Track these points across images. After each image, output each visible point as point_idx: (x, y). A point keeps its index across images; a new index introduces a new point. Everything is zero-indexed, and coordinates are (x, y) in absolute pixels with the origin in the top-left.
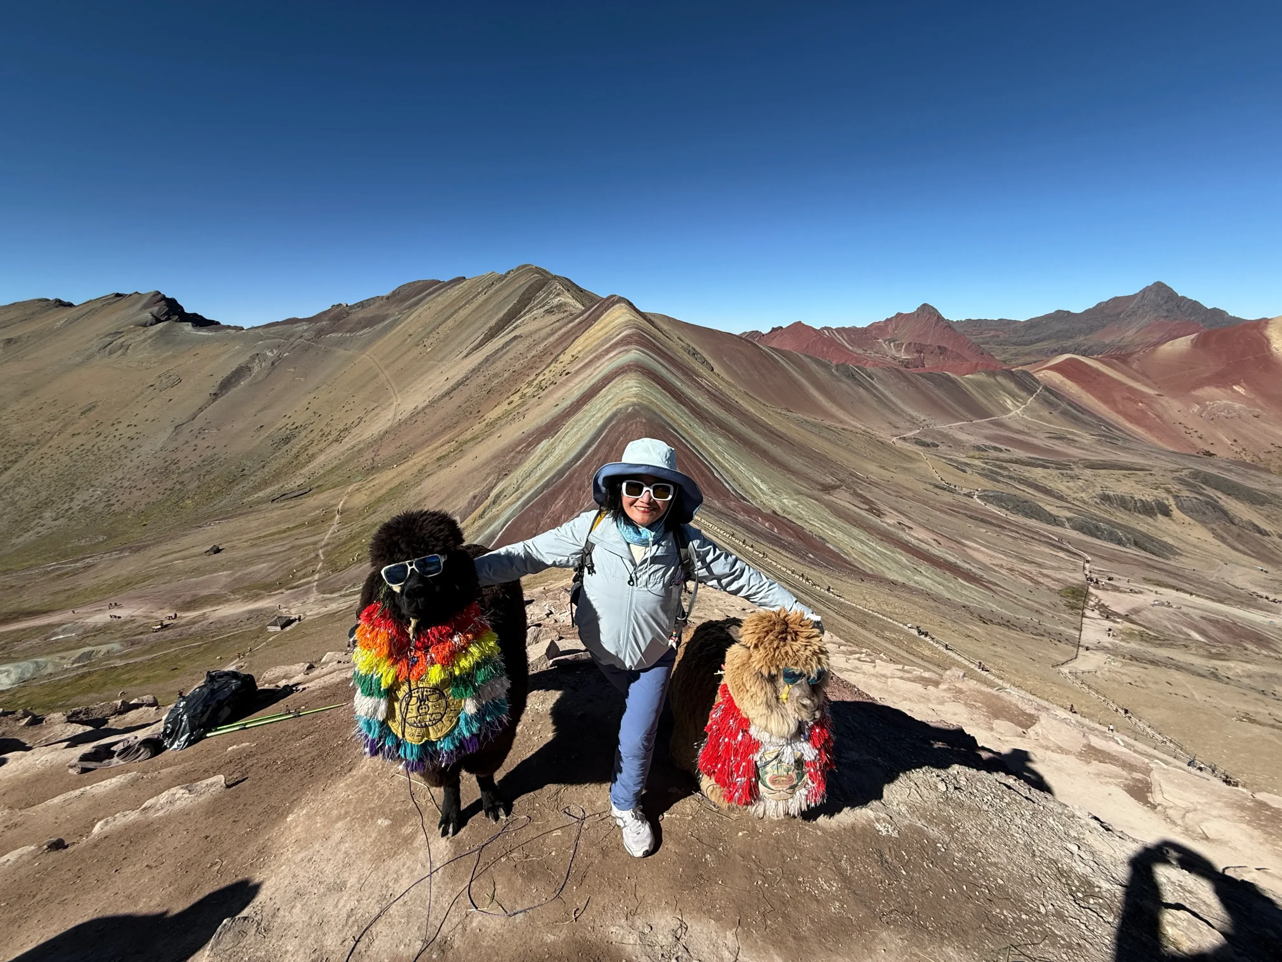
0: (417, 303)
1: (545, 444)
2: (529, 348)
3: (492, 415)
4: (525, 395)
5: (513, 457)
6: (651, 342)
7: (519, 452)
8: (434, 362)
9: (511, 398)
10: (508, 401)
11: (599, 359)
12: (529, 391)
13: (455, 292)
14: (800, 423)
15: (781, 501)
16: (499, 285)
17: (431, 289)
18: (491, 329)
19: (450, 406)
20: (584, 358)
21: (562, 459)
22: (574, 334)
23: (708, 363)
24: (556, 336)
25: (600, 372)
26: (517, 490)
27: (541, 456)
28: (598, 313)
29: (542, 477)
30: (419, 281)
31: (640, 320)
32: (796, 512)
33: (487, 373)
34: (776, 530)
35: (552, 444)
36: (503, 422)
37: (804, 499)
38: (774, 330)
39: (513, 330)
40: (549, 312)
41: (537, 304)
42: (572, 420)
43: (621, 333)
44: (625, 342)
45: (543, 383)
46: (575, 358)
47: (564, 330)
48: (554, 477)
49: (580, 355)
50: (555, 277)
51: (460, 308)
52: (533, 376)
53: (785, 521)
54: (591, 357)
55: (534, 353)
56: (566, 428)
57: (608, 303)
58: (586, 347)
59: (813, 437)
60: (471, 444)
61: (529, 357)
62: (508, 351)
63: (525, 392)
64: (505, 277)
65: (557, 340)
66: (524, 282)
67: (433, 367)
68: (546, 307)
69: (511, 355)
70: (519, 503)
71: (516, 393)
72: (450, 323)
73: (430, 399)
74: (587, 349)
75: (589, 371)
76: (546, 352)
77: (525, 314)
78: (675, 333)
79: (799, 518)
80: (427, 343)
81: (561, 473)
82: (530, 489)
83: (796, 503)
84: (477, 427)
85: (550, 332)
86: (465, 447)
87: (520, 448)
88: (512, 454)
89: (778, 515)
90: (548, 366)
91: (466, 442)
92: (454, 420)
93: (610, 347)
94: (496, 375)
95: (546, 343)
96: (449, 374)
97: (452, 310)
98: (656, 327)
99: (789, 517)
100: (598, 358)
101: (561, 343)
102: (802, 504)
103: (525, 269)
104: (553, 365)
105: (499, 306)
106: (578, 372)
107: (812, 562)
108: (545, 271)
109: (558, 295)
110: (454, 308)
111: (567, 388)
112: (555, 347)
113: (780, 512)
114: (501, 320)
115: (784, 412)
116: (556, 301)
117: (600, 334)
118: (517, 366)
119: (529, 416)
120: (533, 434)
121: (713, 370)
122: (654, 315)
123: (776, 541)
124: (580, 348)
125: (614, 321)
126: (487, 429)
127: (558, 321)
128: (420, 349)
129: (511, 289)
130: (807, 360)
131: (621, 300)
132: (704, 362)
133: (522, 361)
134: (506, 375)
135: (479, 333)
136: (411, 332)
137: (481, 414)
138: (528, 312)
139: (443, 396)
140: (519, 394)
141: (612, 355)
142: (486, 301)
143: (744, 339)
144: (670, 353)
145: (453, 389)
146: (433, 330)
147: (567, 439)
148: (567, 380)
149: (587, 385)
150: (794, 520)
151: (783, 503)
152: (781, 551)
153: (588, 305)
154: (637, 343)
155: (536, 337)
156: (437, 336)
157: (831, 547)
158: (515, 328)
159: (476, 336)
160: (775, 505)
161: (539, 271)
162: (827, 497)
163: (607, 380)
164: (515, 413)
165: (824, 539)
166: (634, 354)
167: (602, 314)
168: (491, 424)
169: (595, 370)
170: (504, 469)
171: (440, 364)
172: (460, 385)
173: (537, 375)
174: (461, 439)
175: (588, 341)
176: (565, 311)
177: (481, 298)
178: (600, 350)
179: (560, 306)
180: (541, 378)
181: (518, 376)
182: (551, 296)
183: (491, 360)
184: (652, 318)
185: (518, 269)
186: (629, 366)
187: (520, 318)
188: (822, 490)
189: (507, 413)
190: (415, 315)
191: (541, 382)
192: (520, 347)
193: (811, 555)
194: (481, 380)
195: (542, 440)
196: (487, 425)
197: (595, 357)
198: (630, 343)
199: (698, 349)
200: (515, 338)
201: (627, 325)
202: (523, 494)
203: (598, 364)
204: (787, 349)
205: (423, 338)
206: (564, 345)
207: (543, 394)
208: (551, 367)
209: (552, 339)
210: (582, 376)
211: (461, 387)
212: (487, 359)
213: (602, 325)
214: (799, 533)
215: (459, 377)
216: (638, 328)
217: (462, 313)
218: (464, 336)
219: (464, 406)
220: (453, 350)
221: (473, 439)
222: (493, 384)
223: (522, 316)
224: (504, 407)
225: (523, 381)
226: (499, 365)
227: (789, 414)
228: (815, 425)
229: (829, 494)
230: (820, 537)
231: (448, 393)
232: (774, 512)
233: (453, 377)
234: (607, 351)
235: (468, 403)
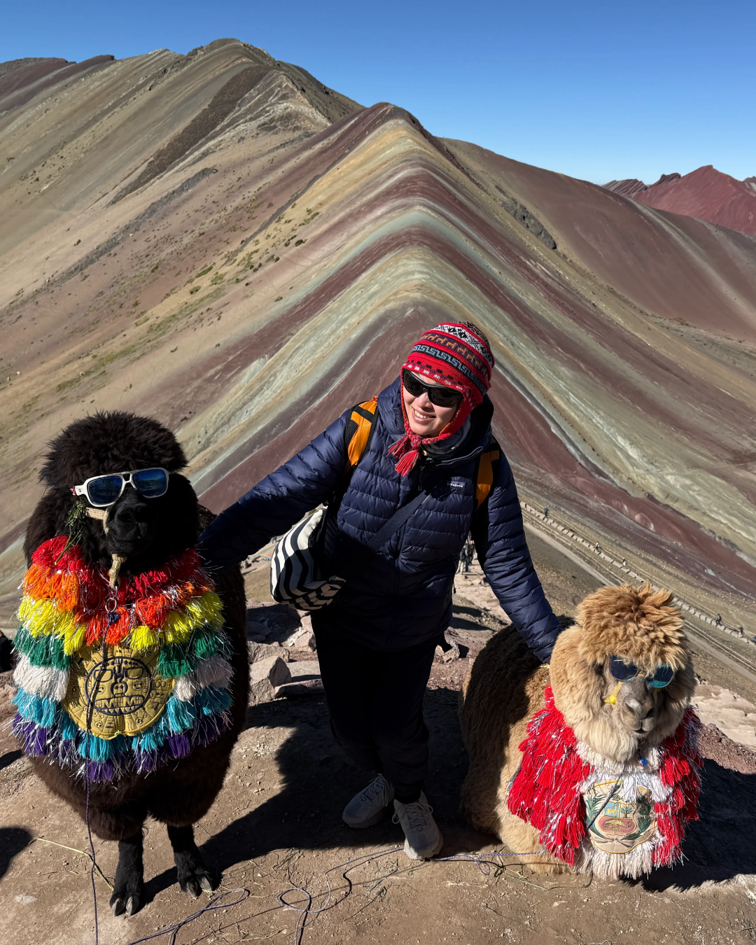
0: (23, 101)
1: (256, 367)
2: (230, 193)
3: (160, 311)
4: (221, 277)
5: (200, 388)
6: (450, 193)
7: (210, 380)
8: (54, 211)
9: (196, 283)
10: (190, 287)
11: (356, 219)
12: (229, 270)
13: (95, 82)
14: (704, 345)
15: (662, 478)
16: (175, 75)
17: (50, 76)
18: (160, 154)
19: (81, 292)
20: (329, 217)
21: (288, 395)
22: (311, 170)
23: (548, 236)
24: (279, 173)
25: (357, 243)
26: (205, 447)
27: (251, 388)
28: (355, 134)
29: (250, 424)
30: (27, 60)
31: (431, 152)
32: (688, 498)
33: (152, 235)
34: (652, 527)
35: (271, 367)
36: (180, 325)
37: (702, 476)
38: (664, 178)
39: (200, 158)
40: (268, 127)
41: (245, 114)
42: (306, 327)
43: (396, 173)
44: (402, 189)
45: (255, 257)
46: (312, 215)
47: (292, 163)
48: (272, 425)
49: (323, 210)
50: (279, 65)
51: (104, 113)
52: (236, 245)
53: (668, 512)
54: (342, 214)
55: (238, 201)
56: (296, 341)
57: (373, 117)
58: (333, 196)
59: (724, 372)
60: (122, 361)
61: (230, 209)
62: (191, 196)
63: (221, 272)
64: (188, 59)
65: (281, 180)
66: (223, 71)
67: (51, 219)
68: (262, 120)
69: (196, 203)
70: (209, 469)
71: (205, 273)
72: (85, 139)
73: (48, 276)
74: (335, 200)
75: (337, 241)
76: (261, 200)
77: (223, 130)
78: (490, 178)
79: (691, 508)
80: (43, 173)
81: (285, 419)
82: (229, 445)
83: (688, 482)
84: (134, 332)
85: (267, 166)
86: (109, 367)
87: (212, 372)
88: (196, 383)
89: (657, 502)
90: (265, 226)
91: (112, 358)
92: (91, 317)
93: (377, 198)
94: (168, 239)
95: (260, 184)
96: (82, 234)
97: (89, 116)
98: (458, 166)
99: (676, 506)
100: (355, 216)
101: (288, 186)
102: (698, 484)
103: (224, 47)
104: (273, 225)
105: (177, 114)
106: (318, 241)
107: (712, 583)
108: (260, 52)
109: (284, 97)
110: (92, 112)
111: (298, 269)
112: (276, 194)
113: (659, 496)
114: (179, 139)
115: (675, 325)
116: (280, 108)
117: (359, 173)
118: (208, 224)
119: (230, 315)
120: (235, 348)
121: (555, 248)
122: (455, 143)
123: (650, 546)
124: (321, 198)
125: (383, 150)
126: (152, 336)
127: (283, 145)
128: (28, 184)
129: (197, 84)
130: (719, 235)
131: (398, 113)
132: (541, 232)
133: (215, 216)
134: (187, 240)
135: (139, 160)
136: (11, 152)
137: (139, 309)
138: (228, 125)
139: (70, 273)
140: (211, 275)
141: (379, 212)
142: (152, 103)
143: (612, 194)
144: (481, 214)
145: (89, 261)
146: (53, 150)
147: (296, 360)
148: (299, 256)
149: (335, 264)
150: (684, 511)
151: (667, 482)
152: (660, 563)
153: (339, 119)
154: (424, 192)
155: (243, 172)
156: (59, 163)
157: (745, 558)
158: (205, 155)
159: (132, 165)
160: (653, 484)
161: (249, 51)
162: (741, 474)
163: (369, 258)
164: (204, 310)
165: (733, 545)
166: (417, 213)
167: (362, 137)
168: (159, 328)
169: (349, 238)
170: (181, 409)
171: (65, 215)
172: (102, 253)
173: (244, 243)
174: (102, 351)
175: (337, 186)
176: (297, 128)
177: (143, 97)
178: (358, 204)
179: (287, 118)
180: (250, 247)
181: (208, 242)
182: (272, 99)
183: (161, 210)
184: (453, 150)
185: (212, 46)
186: (408, 234)
187: (213, 138)
188: (734, 462)
189: (187, 310)
190: (20, 121)
191: (250, 256)
192: (213, 189)
193: (710, 572)
194: (141, 247)
195: (252, 360)
196: (151, 329)
197: (350, 215)
198: (410, 193)
199: (531, 209)
200: (204, 172)
201: (406, 159)
202: (216, 454)
203: (354, 229)
204: (687, 214)
205: (36, 164)
206: (294, 190)
207: (253, 277)
208: (271, 230)
209: (271, 178)
210: (327, 248)
211: (103, 258)
212: (152, 210)
213: (361, 158)
214: (691, 533)
215: (101, 239)
216: (428, 165)
217: (109, 123)
218: (110, 164)
219: (108, 293)
220: (91, 190)
221: (124, 353)
222: (163, 255)
223: (217, 134)
224: (181, 297)
225: (217, 252)
226: (175, 221)
227: (684, 329)
228: (726, 349)
229: (746, 468)
230: (728, 542)
231: (79, 268)
232: (651, 497)
233: (90, 238)
234: (371, 205)
235: (116, 288)
